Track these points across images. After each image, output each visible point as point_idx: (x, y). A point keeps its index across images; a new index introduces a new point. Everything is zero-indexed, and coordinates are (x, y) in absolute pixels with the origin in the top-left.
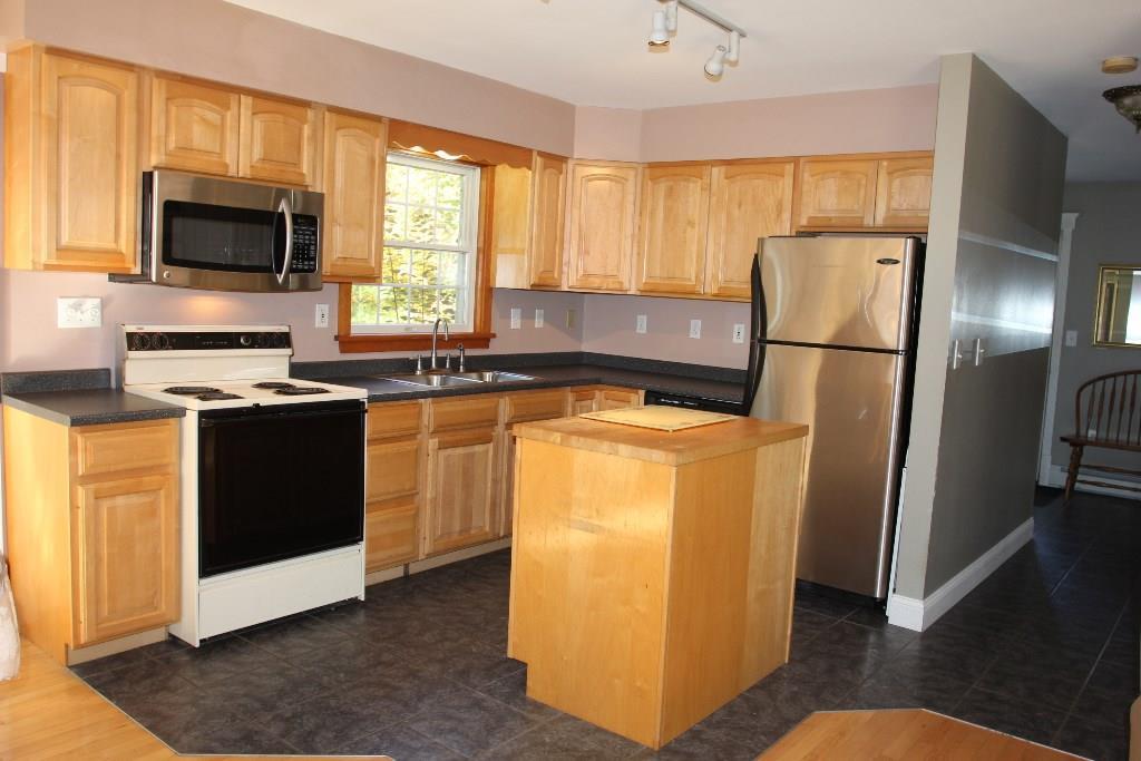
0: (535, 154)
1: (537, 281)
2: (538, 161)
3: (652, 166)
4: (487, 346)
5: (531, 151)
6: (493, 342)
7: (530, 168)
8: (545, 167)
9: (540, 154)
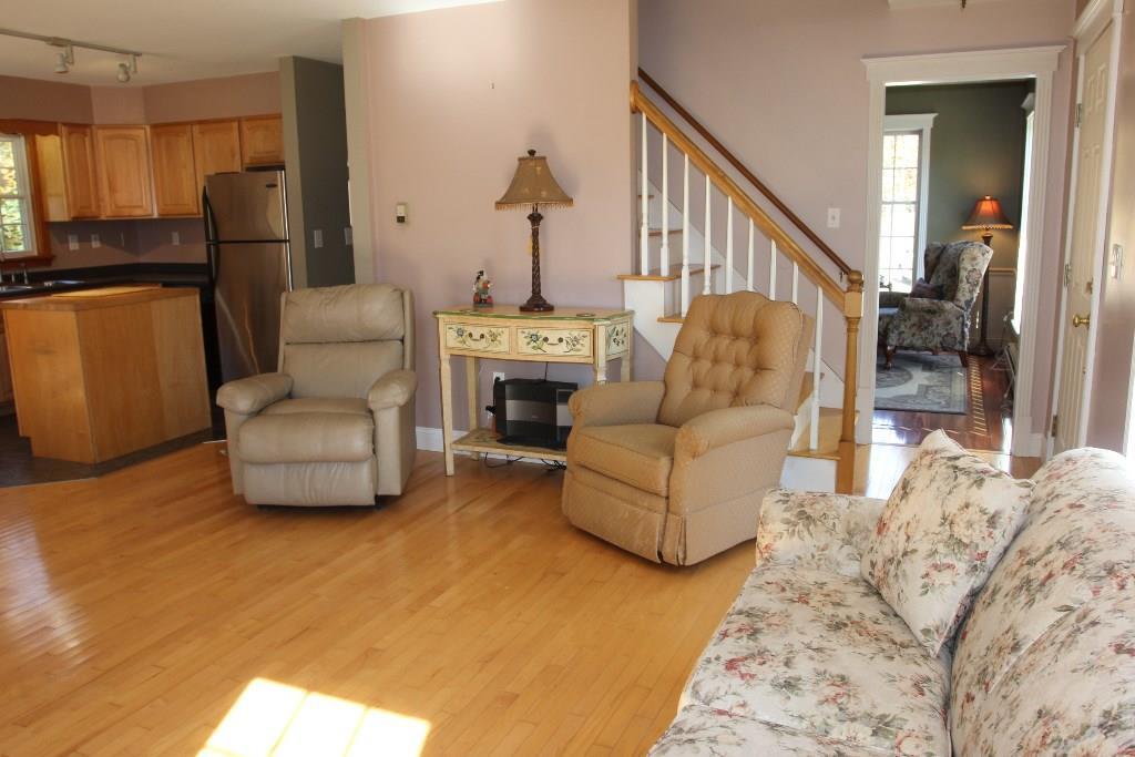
0: (59, 125)
2: (63, 130)
3: (156, 126)
4: (50, 265)
5: (56, 123)
6: (54, 262)
7: (58, 135)
8: (70, 133)
9: (65, 124)
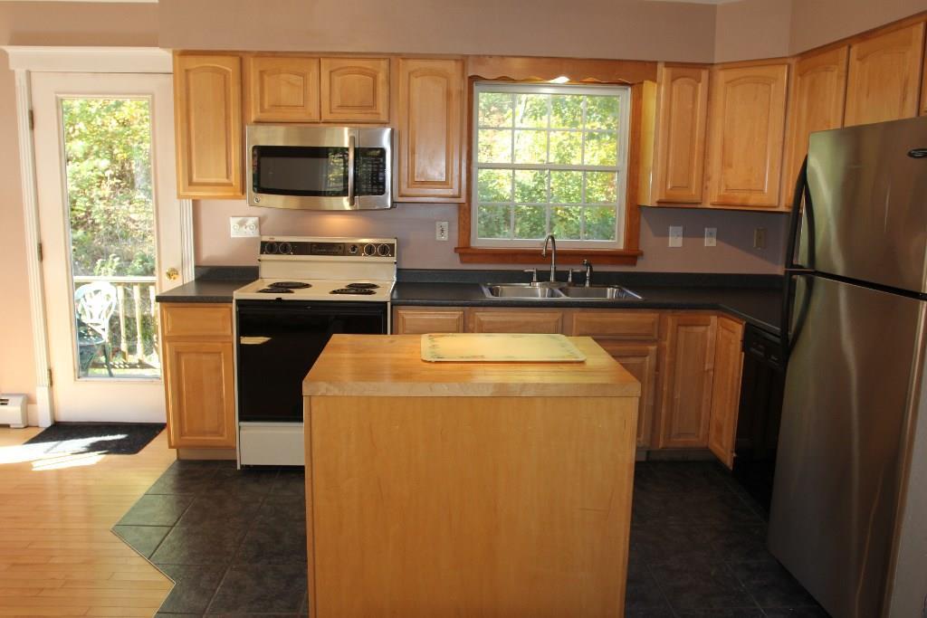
0: (661, 65)
1: (663, 198)
2: (663, 72)
3: (804, 55)
4: (634, 264)
5: (656, 63)
6: (639, 262)
7: (654, 80)
8: (672, 78)
9: (668, 64)
